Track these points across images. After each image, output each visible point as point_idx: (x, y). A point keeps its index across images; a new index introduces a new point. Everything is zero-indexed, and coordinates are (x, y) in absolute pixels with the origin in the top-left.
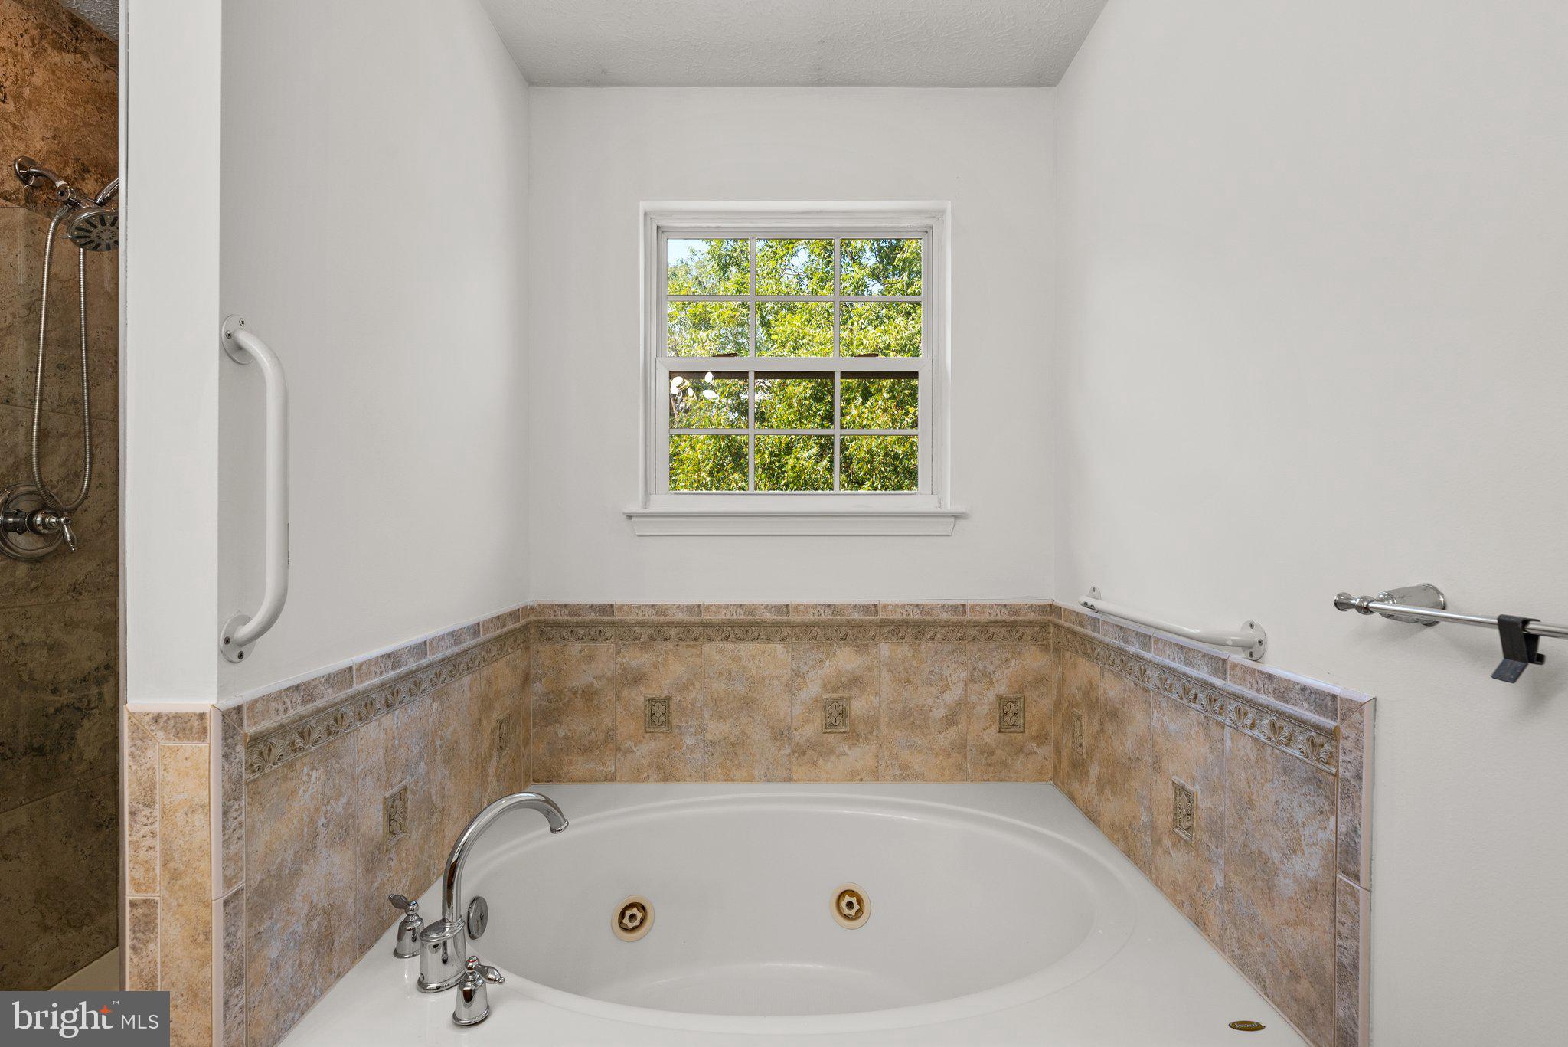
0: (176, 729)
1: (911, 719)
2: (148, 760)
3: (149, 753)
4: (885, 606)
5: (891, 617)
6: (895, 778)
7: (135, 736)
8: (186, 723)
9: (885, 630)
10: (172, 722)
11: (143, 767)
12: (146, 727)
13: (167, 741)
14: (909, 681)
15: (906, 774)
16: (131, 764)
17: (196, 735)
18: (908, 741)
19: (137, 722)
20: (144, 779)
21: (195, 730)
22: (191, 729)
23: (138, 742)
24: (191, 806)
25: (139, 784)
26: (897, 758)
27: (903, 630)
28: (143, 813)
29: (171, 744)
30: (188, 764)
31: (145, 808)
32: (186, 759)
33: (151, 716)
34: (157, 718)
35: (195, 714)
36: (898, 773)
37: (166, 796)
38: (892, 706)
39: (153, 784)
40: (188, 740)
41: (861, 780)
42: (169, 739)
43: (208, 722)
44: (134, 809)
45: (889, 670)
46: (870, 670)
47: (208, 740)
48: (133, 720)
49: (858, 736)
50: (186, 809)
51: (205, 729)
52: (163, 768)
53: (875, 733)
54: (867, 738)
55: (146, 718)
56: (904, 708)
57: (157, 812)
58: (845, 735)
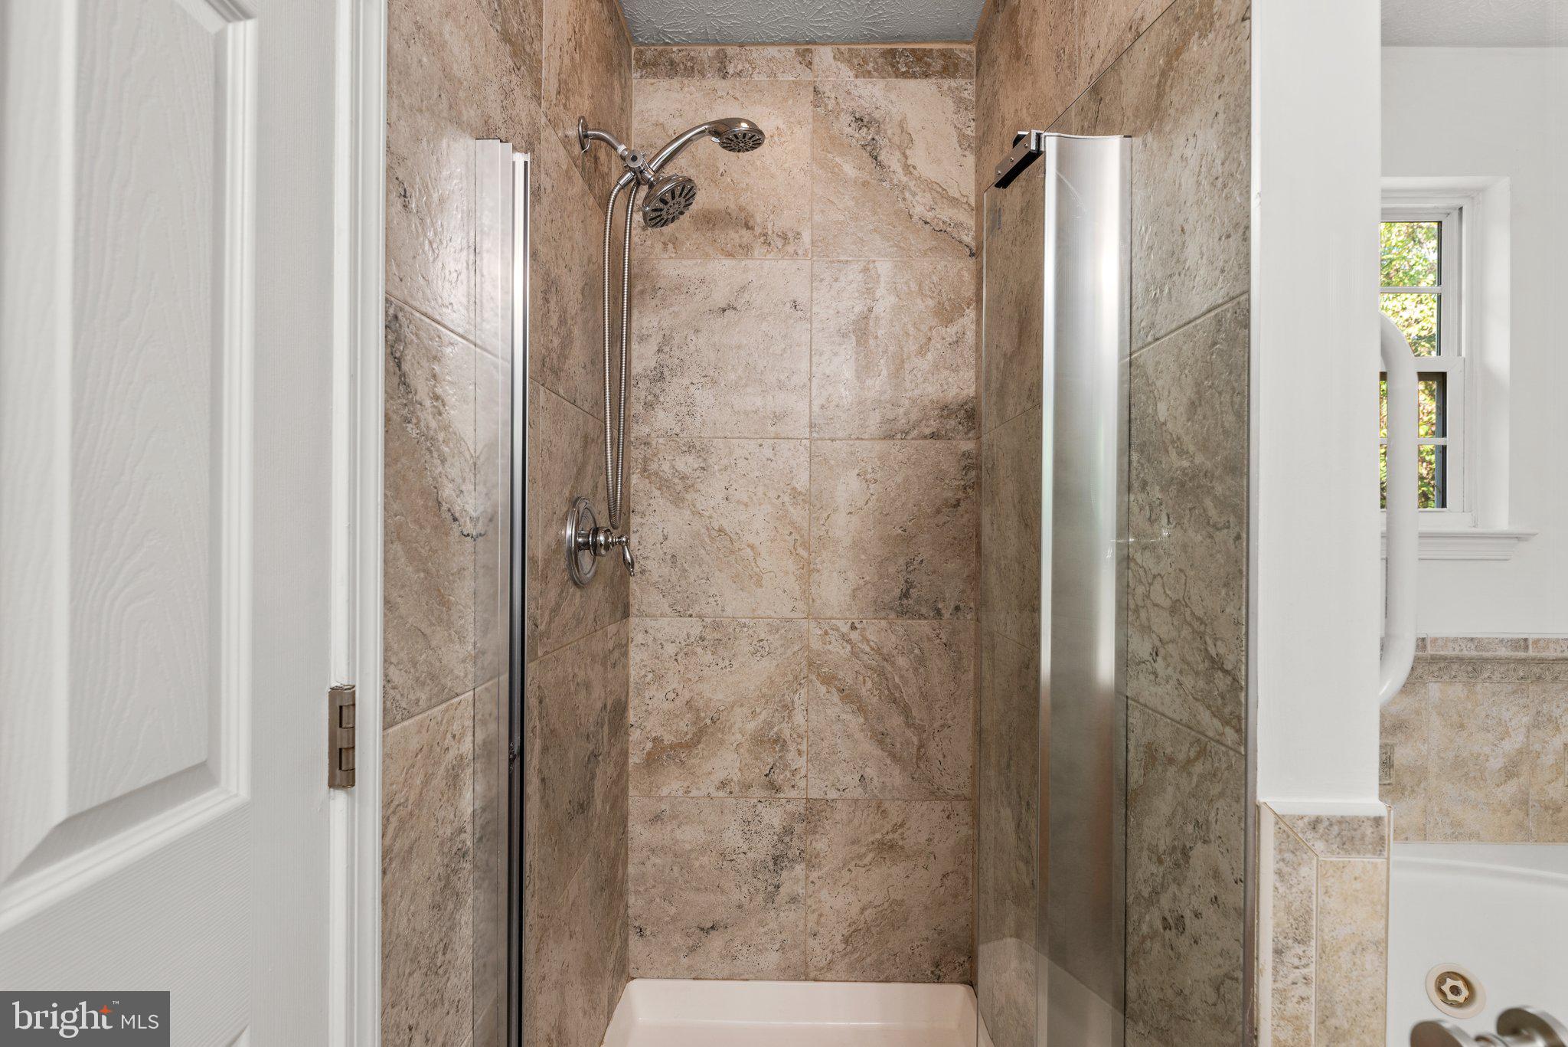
0: (1342, 838)
1: (1465, 770)
2: (1302, 879)
3: (1304, 871)
4: (1435, 640)
5: (1442, 653)
6: (1446, 837)
7: (1283, 847)
8: (1355, 830)
9: (1435, 668)
10: (1336, 829)
11: (1294, 890)
12: (1300, 835)
13: (1329, 855)
14: (1462, 726)
15: (1458, 833)
16: (1278, 885)
17: (1370, 847)
18: (1460, 795)
19: (1286, 829)
20: (1297, 904)
21: (1368, 840)
22: (1363, 838)
23: (1288, 856)
24: (1360, 943)
25: (1289, 912)
26: (1448, 815)
27: (1455, 666)
28: (1293, 951)
29: (1334, 859)
30: (1358, 885)
31: (1296, 945)
32: (1356, 879)
33: (1306, 820)
34: (1315, 823)
35: (1368, 819)
36: (1449, 832)
37: (1326, 930)
38: (1442, 755)
39: (1308, 912)
40: (1359, 853)
41: (1407, 839)
42: (1332, 852)
43: (1387, 830)
44: (1280, 947)
45: (1439, 714)
46: (1418, 713)
47: (1385, 853)
48: (1282, 825)
49: (1404, 788)
50: (1353, 946)
51: (1382, 838)
52: (1322, 891)
53: (1422, 786)
54: (1413, 791)
55: (1300, 823)
56: (1457, 757)
57: (1312, 952)
58: (1388, 787)
